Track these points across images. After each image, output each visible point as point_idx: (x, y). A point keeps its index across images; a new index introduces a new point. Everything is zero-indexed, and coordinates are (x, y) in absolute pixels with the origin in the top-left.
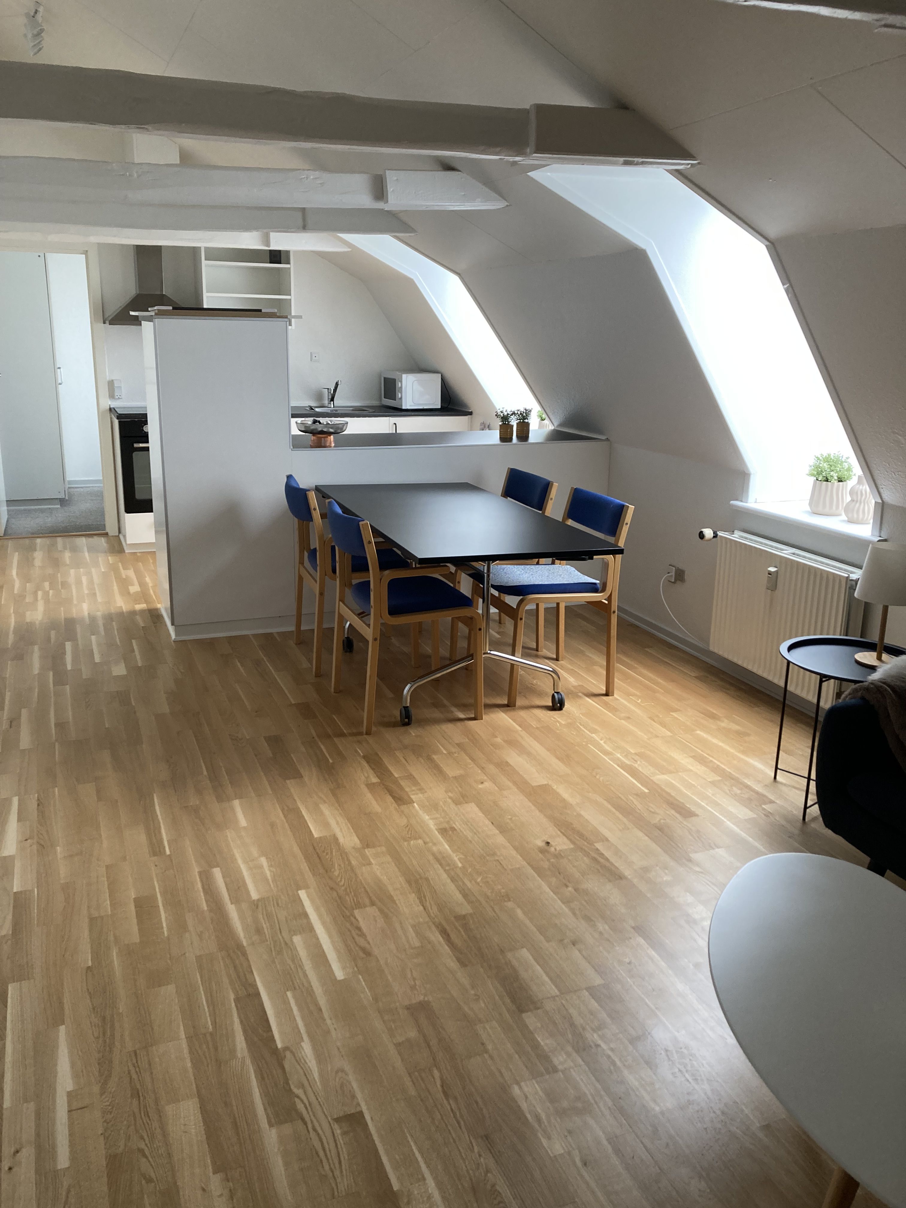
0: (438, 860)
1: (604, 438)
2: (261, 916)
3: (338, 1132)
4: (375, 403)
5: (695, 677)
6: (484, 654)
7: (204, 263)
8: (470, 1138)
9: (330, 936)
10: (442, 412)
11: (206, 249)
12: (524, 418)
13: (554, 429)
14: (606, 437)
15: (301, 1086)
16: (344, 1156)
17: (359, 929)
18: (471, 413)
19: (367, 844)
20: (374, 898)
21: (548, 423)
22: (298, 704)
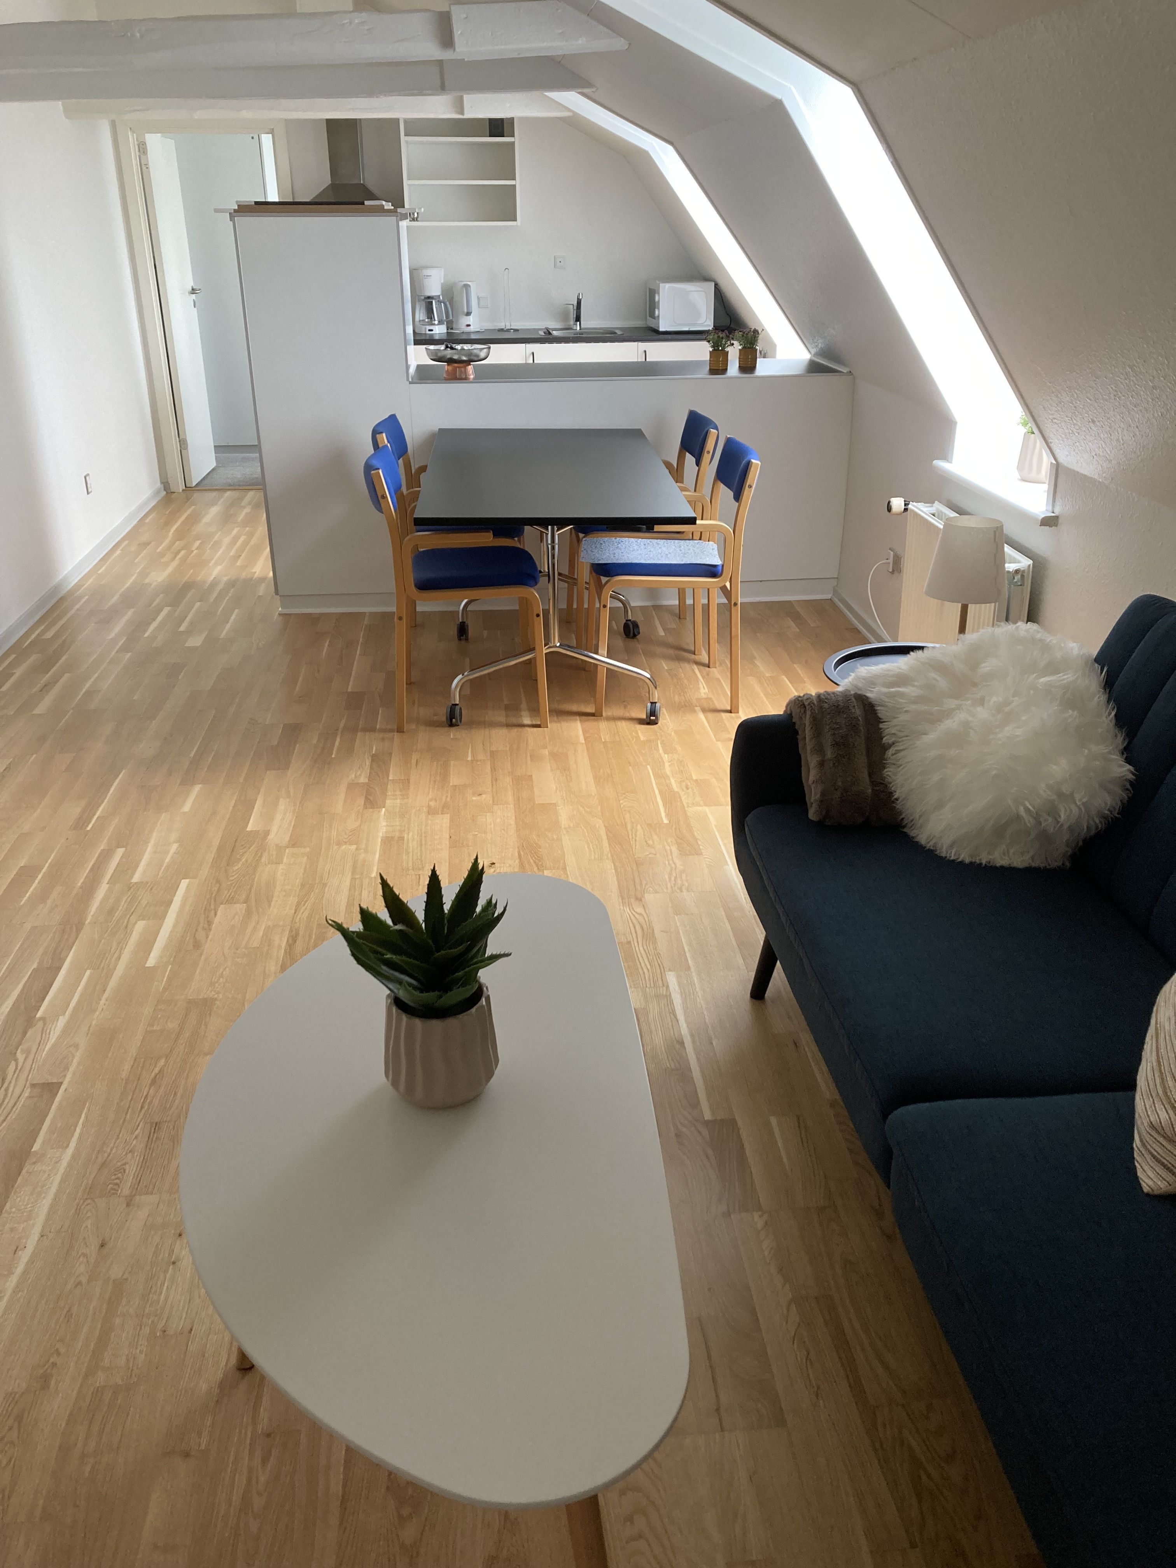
0: (354, 868)
1: (845, 370)
2: (125, 899)
3: (26, 1094)
7: (403, 138)
8: (140, 1122)
9: (175, 926)
11: (406, 121)
12: (751, 342)
13: (809, 358)
14: (848, 370)
15: (28, 1052)
16: (13, 1116)
17: (210, 923)
19: (294, 843)
20: (253, 895)
22: (352, 692)
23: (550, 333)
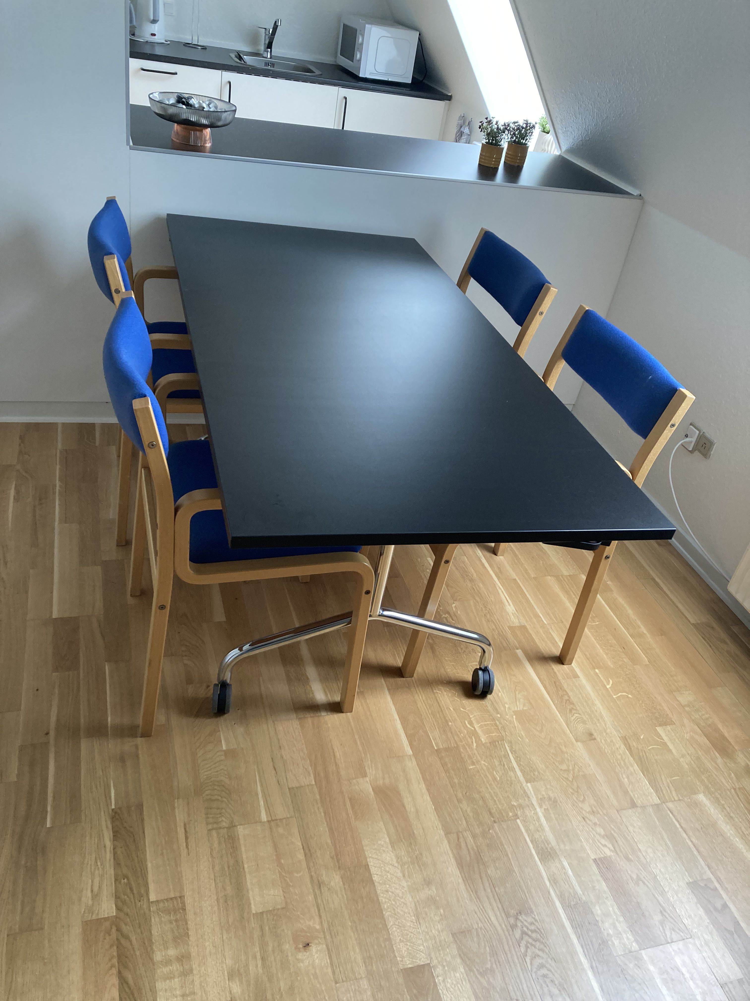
4: (328, 59)
5: (693, 624)
6: (370, 616)
10: (412, 90)
12: (523, 136)
13: (560, 155)
14: (639, 193)
18: (449, 98)
21: (552, 139)
22: (61, 619)
23: (240, 58)
